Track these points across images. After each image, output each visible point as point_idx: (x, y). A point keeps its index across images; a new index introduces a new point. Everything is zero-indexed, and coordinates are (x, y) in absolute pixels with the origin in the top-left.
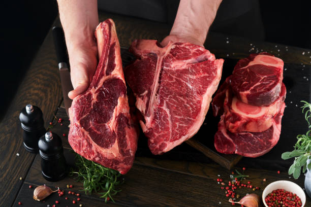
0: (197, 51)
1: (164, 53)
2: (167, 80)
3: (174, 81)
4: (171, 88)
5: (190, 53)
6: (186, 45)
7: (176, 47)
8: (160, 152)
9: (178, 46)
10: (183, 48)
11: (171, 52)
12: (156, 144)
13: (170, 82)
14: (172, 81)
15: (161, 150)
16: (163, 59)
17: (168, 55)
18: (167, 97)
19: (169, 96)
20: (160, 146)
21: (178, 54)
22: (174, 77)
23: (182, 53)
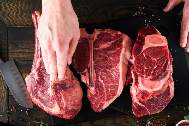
0: (116, 35)
1: (93, 38)
2: (98, 58)
3: (103, 57)
4: (101, 64)
5: (112, 37)
6: (107, 31)
7: (101, 33)
8: (100, 110)
9: (102, 32)
10: (106, 33)
11: (98, 37)
12: (97, 105)
13: (100, 59)
14: (101, 58)
15: (101, 109)
16: (93, 43)
17: (96, 40)
18: (100, 71)
19: (101, 70)
20: (100, 106)
21: (103, 38)
22: (102, 54)
23: (106, 37)
